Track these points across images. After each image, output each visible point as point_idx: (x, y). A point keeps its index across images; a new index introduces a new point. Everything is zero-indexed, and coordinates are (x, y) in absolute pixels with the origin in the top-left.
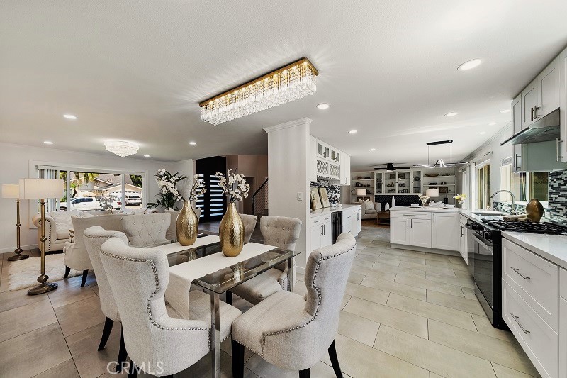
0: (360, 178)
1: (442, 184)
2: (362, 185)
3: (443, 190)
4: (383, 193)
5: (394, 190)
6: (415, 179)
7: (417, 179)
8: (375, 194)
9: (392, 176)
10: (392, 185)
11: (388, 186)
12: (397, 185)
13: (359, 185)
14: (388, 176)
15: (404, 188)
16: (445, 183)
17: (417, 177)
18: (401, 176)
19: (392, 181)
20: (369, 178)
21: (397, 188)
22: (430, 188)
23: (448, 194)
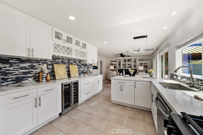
0: (112, 61)
1: (145, 64)
2: (113, 64)
3: (146, 67)
4: (121, 68)
5: (126, 67)
6: (134, 62)
7: (135, 62)
8: (118, 68)
9: (125, 61)
10: (125, 64)
11: (123, 65)
12: (127, 64)
13: (112, 64)
14: (124, 61)
15: (130, 66)
16: (146, 64)
17: (135, 61)
18: (129, 60)
19: (125, 62)
20: (115, 61)
21: (127, 66)
22: (140, 66)
23: (147, 68)
